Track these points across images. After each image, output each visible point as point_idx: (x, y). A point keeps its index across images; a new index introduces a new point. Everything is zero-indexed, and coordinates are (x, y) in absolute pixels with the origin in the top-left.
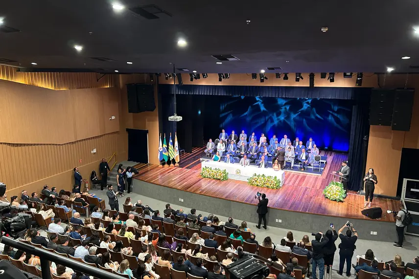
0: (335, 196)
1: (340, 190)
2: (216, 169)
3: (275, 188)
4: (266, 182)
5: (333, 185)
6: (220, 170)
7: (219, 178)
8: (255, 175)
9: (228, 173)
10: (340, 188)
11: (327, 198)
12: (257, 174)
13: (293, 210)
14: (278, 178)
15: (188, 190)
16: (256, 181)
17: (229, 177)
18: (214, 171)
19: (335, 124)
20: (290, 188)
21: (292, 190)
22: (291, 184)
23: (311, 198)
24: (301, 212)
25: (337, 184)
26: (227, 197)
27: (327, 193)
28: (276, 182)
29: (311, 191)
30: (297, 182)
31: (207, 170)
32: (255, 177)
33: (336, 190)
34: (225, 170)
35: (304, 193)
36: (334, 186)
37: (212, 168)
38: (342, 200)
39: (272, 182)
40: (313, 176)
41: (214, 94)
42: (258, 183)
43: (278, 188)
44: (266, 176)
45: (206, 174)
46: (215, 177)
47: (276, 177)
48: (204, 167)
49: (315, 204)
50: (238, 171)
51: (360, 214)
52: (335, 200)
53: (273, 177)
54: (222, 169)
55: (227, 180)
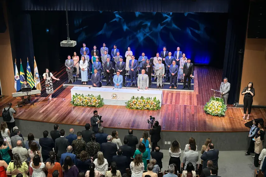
0: (217, 111)
1: (221, 105)
2: (89, 95)
3: (156, 109)
4: (145, 105)
5: (213, 101)
6: (93, 96)
7: (93, 105)
8: (133, 98)
9: (103, 99)
10: (221, 103)
11: (209, 114)
12: (136, 97)
13: (181, 130)
14: (157, 99)
15: (64, 122)
16: (135, 104)
17: (105, 103)
18: (87, 98)
19: (196, 40)
20: (170, 108)
21: (172, 109)
22: (168, 103)
23: (193, 115)
24: (190, 132)
25: (217, 100)
26: (110, 125)
27: (208, 109)
28: (156, 103)
29: (190, 108)
30: (174, 101)
31: (78, 97)
32: (133, 100)
33: (218, 105)
34: (100, 96)
35: (185, 112)
36: (215, 101)
37: (84, 95)
38: (224, 114)
39: (152, 103)
40: (186, 93)
41: (79, 10)
42: (138, 106)
43: (158, 109)
44: (145, 97)
45: (79, 102)
46: (89, 104)
47: (155, 98)
48: (75, 95)
49: (199, 121)
50: (115, 95)
51: (244, 126)
52: (217, 116)
53: (152, 99)
54: (96, 95)
55: (103, 106)
